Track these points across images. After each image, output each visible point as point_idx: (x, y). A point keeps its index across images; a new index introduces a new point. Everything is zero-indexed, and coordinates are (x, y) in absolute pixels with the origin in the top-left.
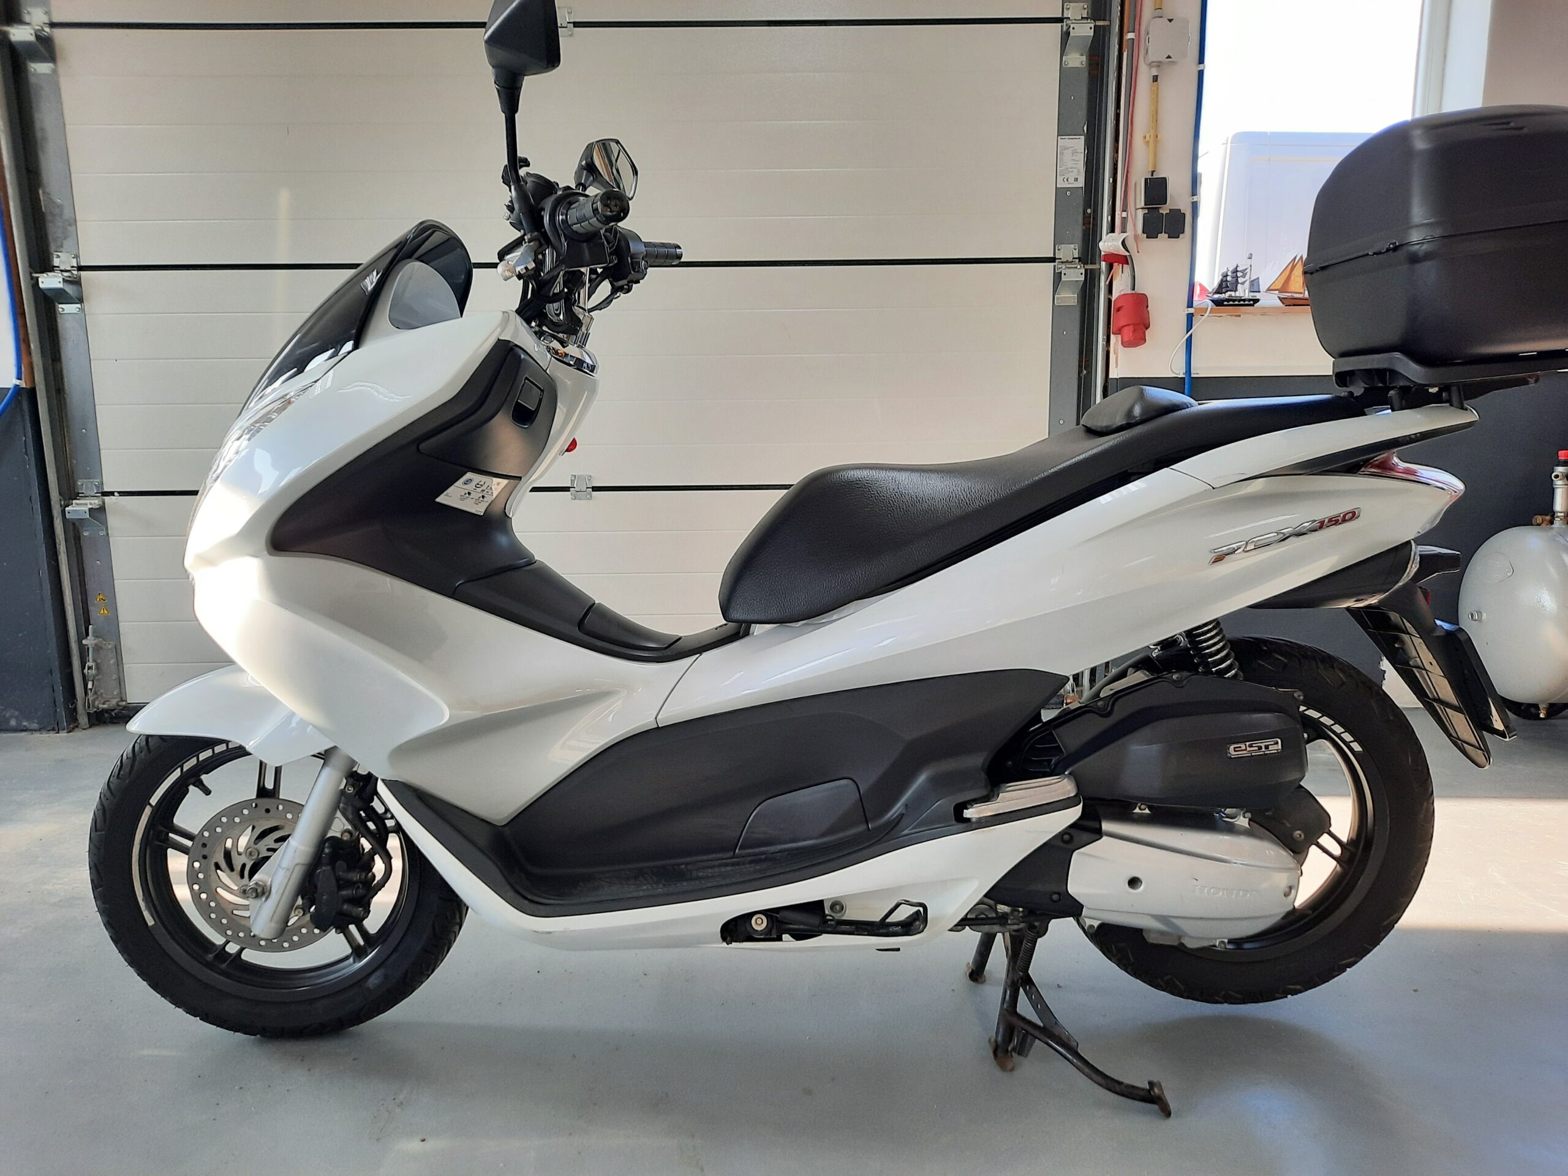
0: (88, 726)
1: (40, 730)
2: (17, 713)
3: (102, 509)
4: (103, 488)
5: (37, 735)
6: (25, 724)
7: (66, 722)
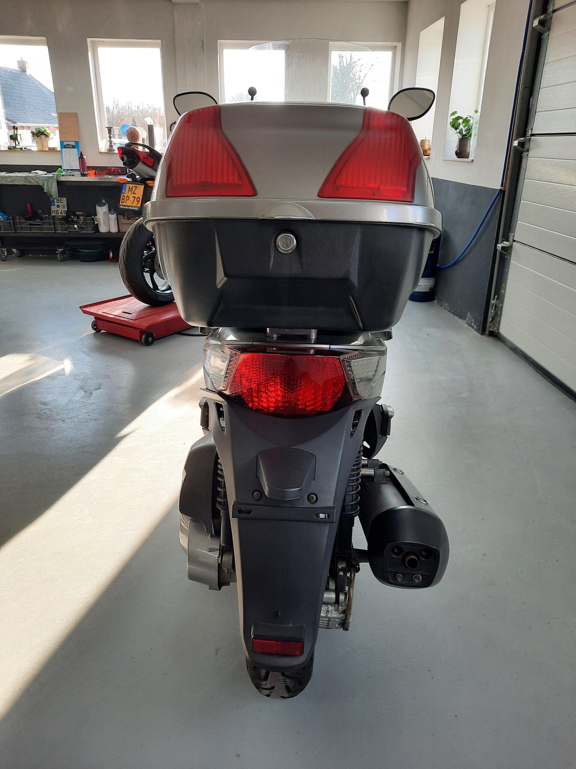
0: (488, 335)
1: (476, 330)
2: (474, 321)
3: (511, 247)
4: (513, 238)
5: (475, 332)
6: (474, 326)
7: (482, 330)
